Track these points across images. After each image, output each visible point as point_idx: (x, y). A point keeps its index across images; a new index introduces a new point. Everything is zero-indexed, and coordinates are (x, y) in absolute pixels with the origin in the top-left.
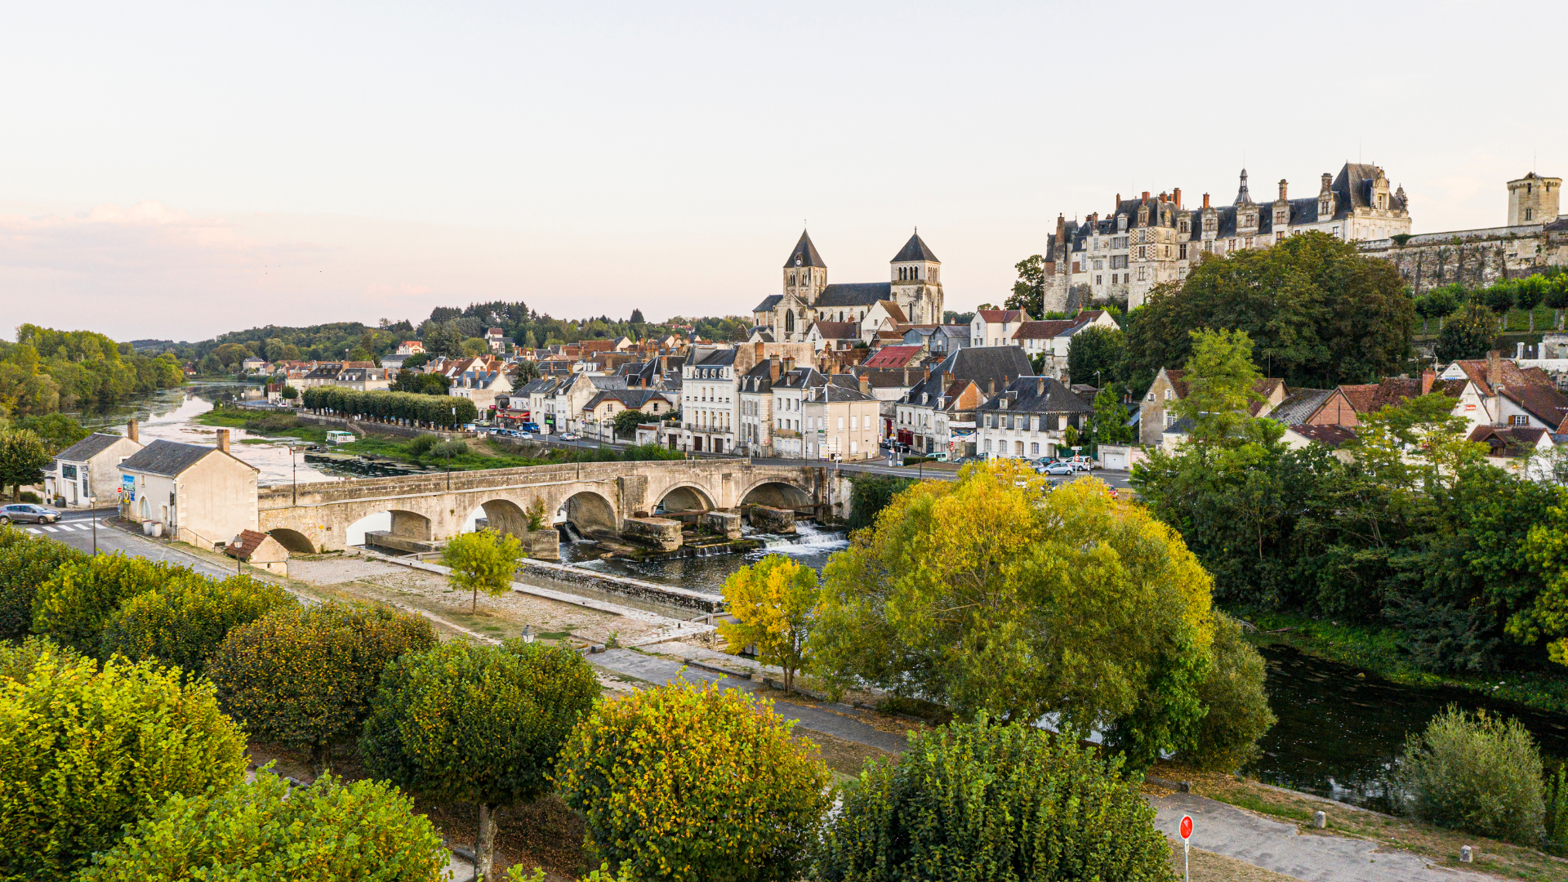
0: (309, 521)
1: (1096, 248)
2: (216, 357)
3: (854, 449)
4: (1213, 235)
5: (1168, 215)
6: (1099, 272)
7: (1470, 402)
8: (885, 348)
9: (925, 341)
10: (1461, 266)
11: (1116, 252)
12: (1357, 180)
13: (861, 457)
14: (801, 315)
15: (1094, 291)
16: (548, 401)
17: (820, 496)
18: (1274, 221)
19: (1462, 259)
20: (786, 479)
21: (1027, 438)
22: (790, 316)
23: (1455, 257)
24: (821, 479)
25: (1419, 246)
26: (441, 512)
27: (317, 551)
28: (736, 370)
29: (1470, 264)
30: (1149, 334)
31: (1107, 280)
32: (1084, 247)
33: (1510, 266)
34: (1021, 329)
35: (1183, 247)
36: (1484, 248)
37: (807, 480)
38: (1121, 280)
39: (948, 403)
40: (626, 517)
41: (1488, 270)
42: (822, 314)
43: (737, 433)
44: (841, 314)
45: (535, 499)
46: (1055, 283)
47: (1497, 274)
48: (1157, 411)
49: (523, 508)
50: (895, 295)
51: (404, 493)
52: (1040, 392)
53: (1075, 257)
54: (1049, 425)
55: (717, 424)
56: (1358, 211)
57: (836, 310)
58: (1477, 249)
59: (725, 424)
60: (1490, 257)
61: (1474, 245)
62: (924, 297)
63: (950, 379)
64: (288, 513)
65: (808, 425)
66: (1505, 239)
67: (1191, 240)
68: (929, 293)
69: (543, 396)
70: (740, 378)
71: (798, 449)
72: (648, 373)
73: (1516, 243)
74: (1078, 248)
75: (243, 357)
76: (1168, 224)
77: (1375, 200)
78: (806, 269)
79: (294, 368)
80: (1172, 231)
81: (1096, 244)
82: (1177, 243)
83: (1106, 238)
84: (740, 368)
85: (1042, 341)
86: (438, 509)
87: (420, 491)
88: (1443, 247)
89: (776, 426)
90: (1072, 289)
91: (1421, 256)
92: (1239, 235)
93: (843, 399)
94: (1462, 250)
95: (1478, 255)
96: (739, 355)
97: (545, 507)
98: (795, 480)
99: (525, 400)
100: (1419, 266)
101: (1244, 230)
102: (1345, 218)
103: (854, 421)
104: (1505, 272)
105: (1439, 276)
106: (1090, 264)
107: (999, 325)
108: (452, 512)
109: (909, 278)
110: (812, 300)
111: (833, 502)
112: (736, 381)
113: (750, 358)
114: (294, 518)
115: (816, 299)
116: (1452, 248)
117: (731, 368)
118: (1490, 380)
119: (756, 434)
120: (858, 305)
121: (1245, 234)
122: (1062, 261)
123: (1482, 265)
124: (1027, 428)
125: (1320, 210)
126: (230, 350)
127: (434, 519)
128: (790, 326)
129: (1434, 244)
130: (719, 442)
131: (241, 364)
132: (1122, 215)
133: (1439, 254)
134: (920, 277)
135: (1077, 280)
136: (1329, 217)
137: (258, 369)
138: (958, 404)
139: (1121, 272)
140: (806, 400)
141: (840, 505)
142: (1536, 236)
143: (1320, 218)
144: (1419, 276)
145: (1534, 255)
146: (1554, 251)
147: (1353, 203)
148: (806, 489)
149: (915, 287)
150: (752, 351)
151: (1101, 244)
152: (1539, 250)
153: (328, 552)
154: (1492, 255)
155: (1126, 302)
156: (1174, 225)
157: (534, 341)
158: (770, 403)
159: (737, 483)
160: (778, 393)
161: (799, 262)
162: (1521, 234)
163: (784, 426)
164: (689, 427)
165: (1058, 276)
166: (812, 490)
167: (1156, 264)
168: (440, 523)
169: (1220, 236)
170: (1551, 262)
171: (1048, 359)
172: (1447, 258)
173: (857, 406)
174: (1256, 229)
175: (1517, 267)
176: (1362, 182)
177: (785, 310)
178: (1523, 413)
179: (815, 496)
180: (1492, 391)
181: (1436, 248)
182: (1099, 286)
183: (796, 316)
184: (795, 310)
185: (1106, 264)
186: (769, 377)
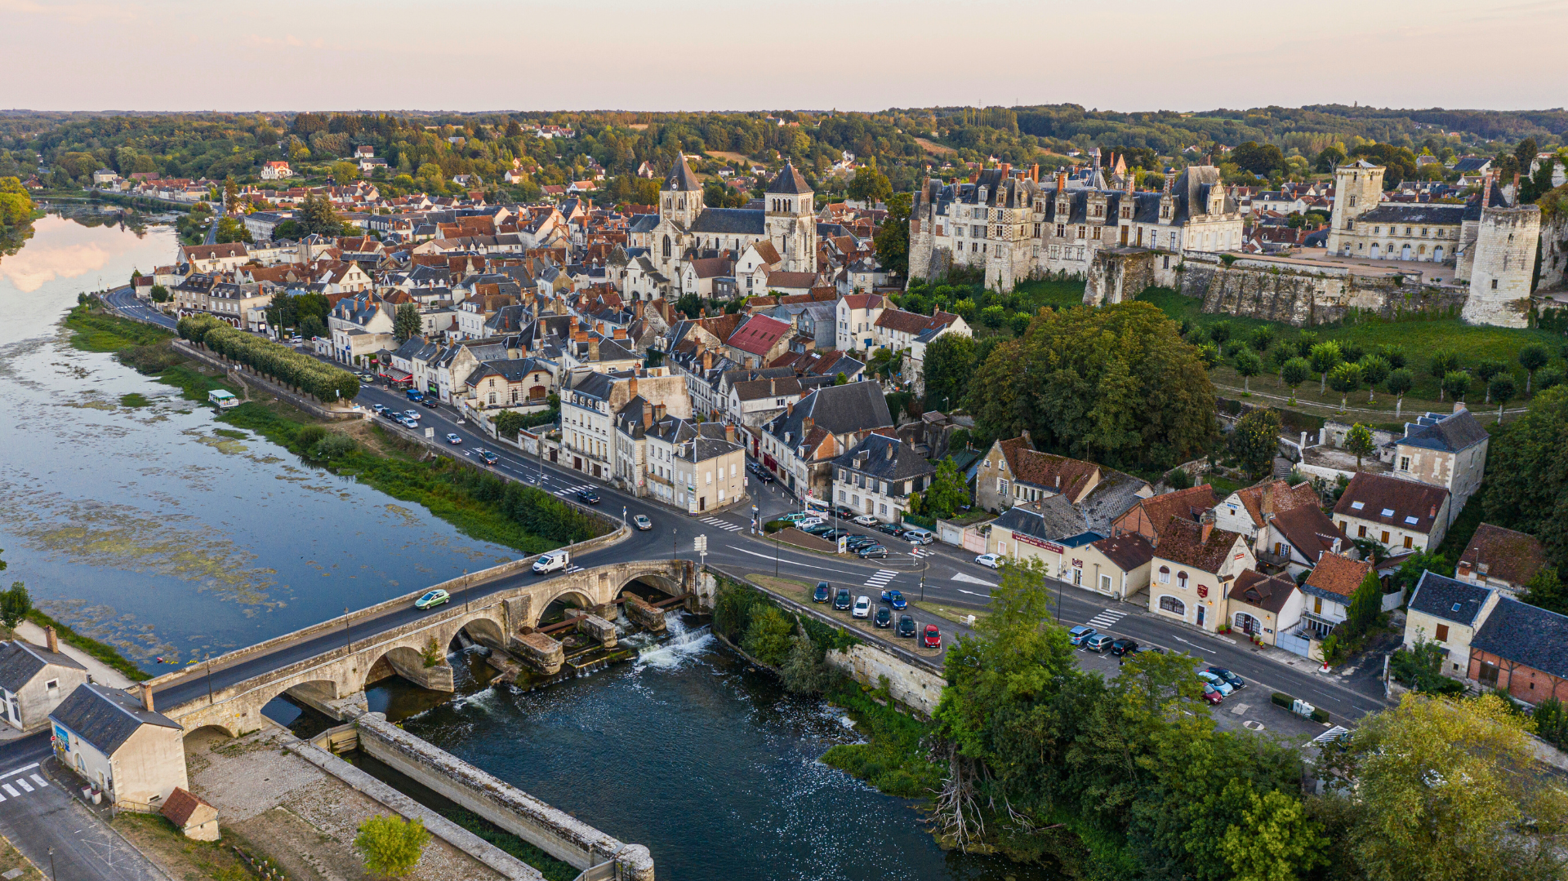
0: (225, 713)
1: (958, 216)
2: (63, 170)
3: (721, 497)
4: (1065, 219)
5: (1024, 196)
6: (960, 239)
7: (1240, 551)
8: (756, 315)
9: (794, 320)
10: (1277, 295)
11: (976, 222)
12: (1197, 185)
13: (728, 502)
14: (678, 241)
15: (955, 256)
16: (430, 370)
17: (688, 586)
18: (1120, 215)
19: (1277, 288)
20: (657, 572)
21: (876, 498)
22: (666, 240)
23: (1272, 285)
24: (688, 572)
25: (1243, 269)
26: (344, 674)
27: (236, 735)
28: (611, 407)
29: (1285, 294)
30: (989, 395)
31: (967, 247)
32: (947, 212)
33: (1318, 302)
34: (883, 315)
35: (1037, 225)
36: (1297, 282)
37: (676, 572)
38: (980, 249)
39: (808, 453)
40: (512, 634)
41: (1299, 303)
42: (698, 238)
43: (613, 463)
44: (717, 240)
45: (428, 638)
46: (921, 240)
47: (1306, 308)
48: (993, 476)
49: (418, 649)
50: (769, 225)
51: (310, 666)
52: (889, 456)
53: (939, 220)
54: (895, 491)
55: (595, 452)
56: (1194, 219)
57: (712, 236)
58: (1291, 282)
59: (602, 453)
60: (1301, 291)
61: (1289, 277)
62: (797, 230)
63: (811, 424)
64: (206, 713)
65: (678, 477)
66: (1316, 276)
67: (1045, 220)
68: (802, 225)
69: (425, 363)
70: (616, 413)
71: (670, 496)
72: (528, 335)
73: (1325, 281)
74: (941, 212)
75: (93, 170)
76: (1024, 204)
77: (1211, 206)
78: (682, 193)
79: (151, 188)
80: (1028, 211)
81: (958, 211)
82: (1032, 221)
83: (968, 207)
84: (615, 404)
85: (902, 333)
86: (342, 671)
87: (324, 661)
88: (1263, 274)
89: (650, 470)
90: (935, 250)
91: (1244, 279)
92: (1088, 222)
93: (713, 454)
94: (1279, 280)
95: (1292, 288)
96: (613, 392)
97: (438, 643)
98: (665, 572)
99: (408, 362)
100: (1241, 288)
101: (1093, 219)
102: (1181, 225)
103: (721, 471)
104: (1313, 307)
105: (1257, 300)
106: (952, 230)
107: (863, 310)
108: (354, 670)
109: (782, 210)
110: (688, 225)
111: (699, 594)
112: (612, 416)
113: (624, 394)
114: (212, 714)
115: (693, 223)
116: (1271, 276)
117: (607, 405)
118: (1263, 511)
119: (631, 474)
120: (733, 232)
121: (1093, 223)
122: (926, 219)
123: (1294, 297)
124: (876, 490)
125: (1161, 213)
126: (77, 161)
127: (338, 680)
128: (667, 252)
129: (1256, 269)
130: (597, 470)
131: (91, 176)
132: (982, 187)
133: (1259, 280)
134: (793, 209)
135: (940, 242)
136: (1168, 222)
137: (110, 184)
138: (816, 455)
139: (980, 241)
140: (676, 454)
141: (705, 596)
142: (1342, 278)
143: (1161, 221)
144: (1240, 298)
145: (1339, 295)
146: (1356, 293)
147: (1190, 210)
148: (675, 580)
149: (789, 219)
150: (627, 387)
151: (963, 212)
152: (1343, 291)
153: (245, 734)
154: (1303, 290)
155: (984, 271)
156: (1030, 203)
157: (407, 164)
158: (644, 447)
159: (612, 580)
160: (651, 440)
161: (675, 186)
162: (1329, 274)
163: (657, 473)
164: (569, 447)
165: (923, 234)
166: (681, 580)
167: (1011, 245)
168: (344, 682)
169: (1071, 221)
170: (1352, 303)
171: (906, 359)
172: (1266, 285)
173: (723, 459)
174: (1103, 219)
175: (1323, 304)
176: (1201, 186)
177: (662, 235)
178: (1287, 543)
179: (683, 586)
180: (1264, 521)
181: (1257, 273)
182: (960, 252)
183: (673, 243)
184: (672, 237)
185: (967, 231)
186: (642, 423)
